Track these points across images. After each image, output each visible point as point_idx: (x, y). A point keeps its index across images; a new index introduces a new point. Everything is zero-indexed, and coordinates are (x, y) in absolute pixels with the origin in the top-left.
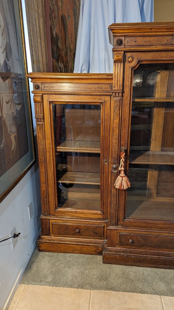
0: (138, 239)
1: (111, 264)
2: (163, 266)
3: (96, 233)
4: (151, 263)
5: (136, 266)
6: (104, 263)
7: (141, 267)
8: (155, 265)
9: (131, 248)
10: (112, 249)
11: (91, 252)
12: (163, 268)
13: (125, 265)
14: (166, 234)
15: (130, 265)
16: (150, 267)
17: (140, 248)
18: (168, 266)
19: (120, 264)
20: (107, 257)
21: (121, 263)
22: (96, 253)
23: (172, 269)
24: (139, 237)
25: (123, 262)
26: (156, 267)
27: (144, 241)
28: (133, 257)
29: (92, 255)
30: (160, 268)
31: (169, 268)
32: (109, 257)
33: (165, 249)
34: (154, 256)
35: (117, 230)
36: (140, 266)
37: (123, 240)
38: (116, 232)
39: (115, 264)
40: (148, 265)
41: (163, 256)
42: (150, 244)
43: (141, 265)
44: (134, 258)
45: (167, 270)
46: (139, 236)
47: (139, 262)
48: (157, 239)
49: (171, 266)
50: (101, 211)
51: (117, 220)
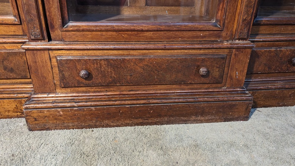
0: (101, 67)
1: (48, 129)
2: (156, 120)
3: (12, 70)
4: (132, 118)
5: (103, 127)
6: (31, 129)
7: (114, 126)
8: (141, 121)
9: (89, 92)
10: (45, 97)
11: (7, 113)
12: (156, 123)
13: (78, 128)
14: (160, 51)
15: (90, 127)
16: (131, 126)
17: (108, 89)
18: (166, 119)
19: (68, 128)
20: (35, 115)
21: (70, 125)
22: (19, 114)
23: (173, 124)
24: (103, 62)
25: (73, 122)
26: (142, 124)
27: (115, 71)
28: (93, 108)
29: (11, 118)
30: (151, 124)
31: (168, 123)
32: (40, 114)
33: (159, 86)
34: (138, 102)
35: (49, 50)
36: (110, 126)
37: (67, 74)
38: (47, 56)
39: (55, 129)
40: (126, 122)
41: (154, 99)
42: (129, 77)
43: (112, 124)
44: (96, 110)
45: (165, 126)
46: (101, 60)
47: (108, 119)
48: (141, 65)
49: (172, 118)
50: (15, 16)
51: (44, 26)
